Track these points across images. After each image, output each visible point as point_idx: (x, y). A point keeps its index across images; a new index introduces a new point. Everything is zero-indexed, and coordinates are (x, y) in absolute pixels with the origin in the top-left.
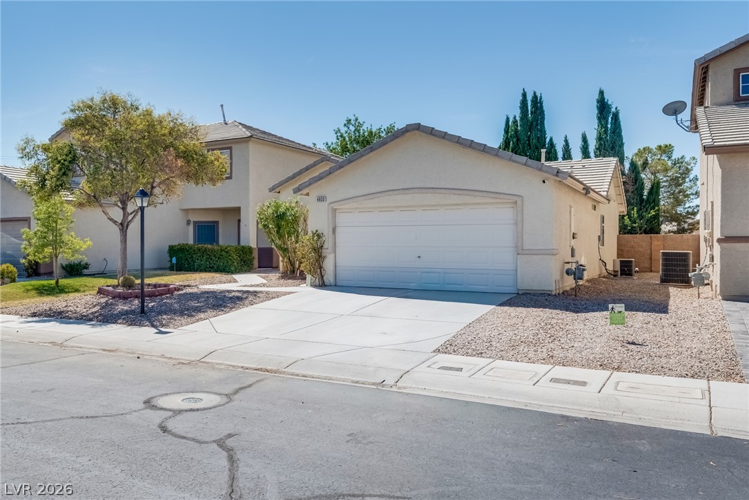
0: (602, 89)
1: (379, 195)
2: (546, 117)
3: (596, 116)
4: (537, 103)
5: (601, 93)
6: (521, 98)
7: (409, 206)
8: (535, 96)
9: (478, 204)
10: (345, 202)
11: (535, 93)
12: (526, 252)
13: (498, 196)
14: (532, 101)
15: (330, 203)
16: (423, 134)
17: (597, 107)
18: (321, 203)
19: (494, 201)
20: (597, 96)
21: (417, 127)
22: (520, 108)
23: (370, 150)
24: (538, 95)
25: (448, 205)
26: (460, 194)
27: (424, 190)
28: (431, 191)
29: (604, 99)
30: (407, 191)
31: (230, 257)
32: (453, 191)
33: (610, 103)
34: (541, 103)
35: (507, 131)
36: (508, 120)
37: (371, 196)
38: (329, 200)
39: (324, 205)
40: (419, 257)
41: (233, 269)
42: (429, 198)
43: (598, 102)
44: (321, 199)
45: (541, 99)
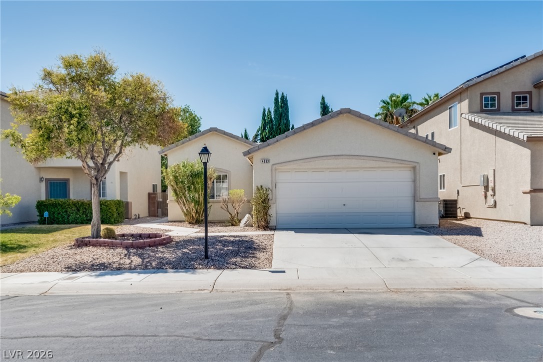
0: (324, 96)
1: (316, 159)
2: (289, 111)
3: (320, 113)
4: (284, 101)
5: (323, 98)
6: (275, 96)
7: (338, 168)
8: (283, 96)
9: (388, 167)
10: (287, 164)
11: (283, 94)
12: (423, 200)
13: (404, 162)
14: (282, 99)
15: (273, 165)
16: (352, 116)
17: (321, 107)
18: (266, 164)
19: (400, 165)
20: (320, 100)
21: (349, 111)
22: (274, 103)
23: (311, 125)
24: (285, 95)
25: (366, 168)
26: (375, 161)
27: (351, 157)
28: (357, 157)
29: (325, 103)
30: (338, 157)
31: (110, 211)
32: (373, 158)
33: (328, 105)
34: (287, 101)
35: (264, 119)
36: (264, 110)
37: (309, 160)
38: (272, 162)
39: (267, 166)
40: (344, 205)
41: (113, 220)
42: (354, 163)
43: (321, 104)
44: (265, 161)
45: (286, 98)
